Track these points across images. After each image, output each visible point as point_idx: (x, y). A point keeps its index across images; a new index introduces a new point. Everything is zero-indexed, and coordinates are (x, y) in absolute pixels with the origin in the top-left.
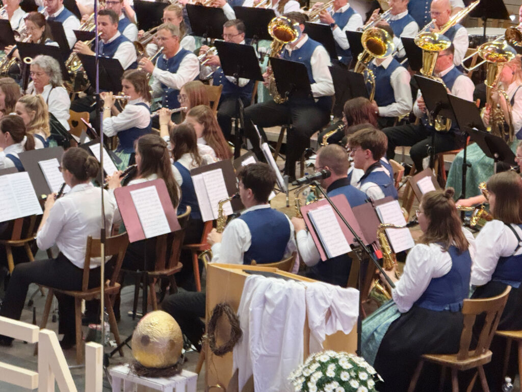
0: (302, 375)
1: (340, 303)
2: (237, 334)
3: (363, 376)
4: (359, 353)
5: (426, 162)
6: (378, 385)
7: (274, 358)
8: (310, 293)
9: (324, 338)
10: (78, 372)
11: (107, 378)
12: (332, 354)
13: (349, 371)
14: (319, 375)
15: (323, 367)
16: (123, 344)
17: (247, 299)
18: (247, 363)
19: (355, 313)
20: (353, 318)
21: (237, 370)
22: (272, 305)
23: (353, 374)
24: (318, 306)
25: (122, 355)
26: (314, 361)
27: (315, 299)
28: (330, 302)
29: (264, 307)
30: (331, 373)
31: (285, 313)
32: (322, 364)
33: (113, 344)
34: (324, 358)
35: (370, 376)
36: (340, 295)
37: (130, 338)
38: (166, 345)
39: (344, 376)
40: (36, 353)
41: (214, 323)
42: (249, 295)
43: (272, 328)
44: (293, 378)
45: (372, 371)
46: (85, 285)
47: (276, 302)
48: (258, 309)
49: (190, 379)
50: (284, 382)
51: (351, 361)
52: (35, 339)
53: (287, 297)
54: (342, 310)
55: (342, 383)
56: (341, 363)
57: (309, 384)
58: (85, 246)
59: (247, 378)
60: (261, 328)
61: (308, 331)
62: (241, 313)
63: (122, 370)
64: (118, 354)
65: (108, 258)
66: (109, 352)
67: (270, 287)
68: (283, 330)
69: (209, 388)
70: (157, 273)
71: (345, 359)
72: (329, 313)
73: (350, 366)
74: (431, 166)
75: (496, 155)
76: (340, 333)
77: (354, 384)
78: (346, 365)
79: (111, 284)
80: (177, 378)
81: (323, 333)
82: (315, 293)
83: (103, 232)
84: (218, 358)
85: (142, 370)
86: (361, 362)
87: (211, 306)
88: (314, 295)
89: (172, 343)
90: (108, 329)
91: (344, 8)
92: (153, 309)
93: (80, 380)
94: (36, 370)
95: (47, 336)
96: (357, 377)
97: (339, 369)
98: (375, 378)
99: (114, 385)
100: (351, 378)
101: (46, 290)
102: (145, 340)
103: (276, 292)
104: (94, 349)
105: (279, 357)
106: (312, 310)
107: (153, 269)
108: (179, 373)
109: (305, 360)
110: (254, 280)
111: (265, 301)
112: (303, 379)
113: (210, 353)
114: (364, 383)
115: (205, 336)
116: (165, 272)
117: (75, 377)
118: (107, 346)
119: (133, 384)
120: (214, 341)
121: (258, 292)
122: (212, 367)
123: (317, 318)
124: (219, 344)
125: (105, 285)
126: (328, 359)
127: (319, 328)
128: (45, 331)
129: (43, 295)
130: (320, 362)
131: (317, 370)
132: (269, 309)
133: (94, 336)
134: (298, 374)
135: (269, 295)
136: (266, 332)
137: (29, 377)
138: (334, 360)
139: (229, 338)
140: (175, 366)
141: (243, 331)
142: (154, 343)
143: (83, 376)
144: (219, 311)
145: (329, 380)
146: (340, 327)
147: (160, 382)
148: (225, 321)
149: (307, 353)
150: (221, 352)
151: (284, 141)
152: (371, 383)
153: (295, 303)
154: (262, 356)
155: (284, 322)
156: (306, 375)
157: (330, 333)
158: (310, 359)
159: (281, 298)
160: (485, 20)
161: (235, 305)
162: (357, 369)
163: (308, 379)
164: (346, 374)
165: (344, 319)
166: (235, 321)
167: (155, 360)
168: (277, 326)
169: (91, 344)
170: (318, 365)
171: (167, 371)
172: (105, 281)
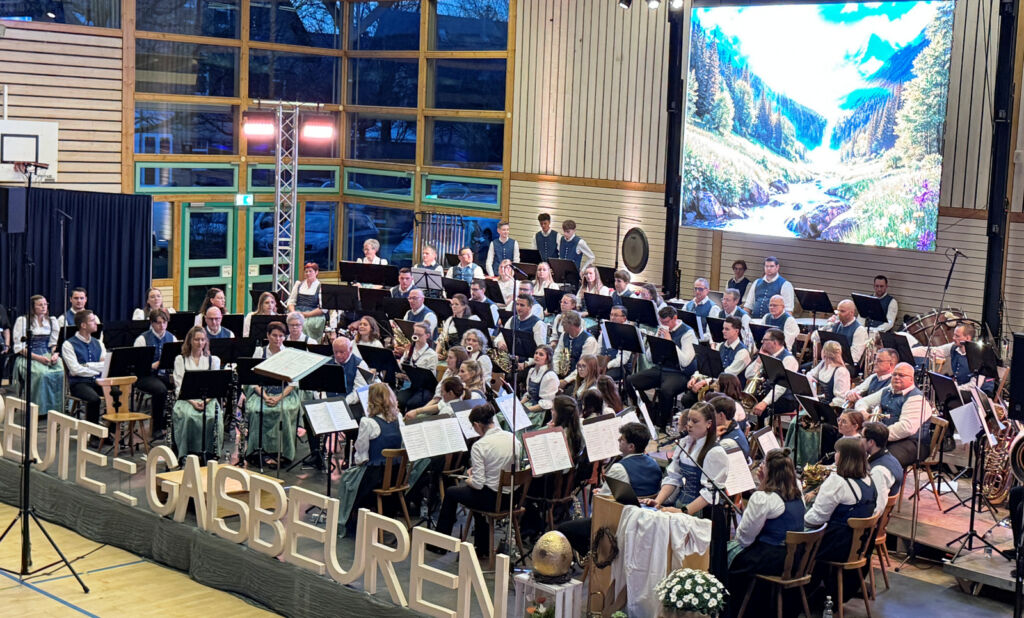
0: (665, 588)
1: (697, 530)
2: (615, 552)
3: (714, 590)
4: (711, 572)
5: (766, 421)
6: (725, 597)
7: (645, 571)
8: (673, 522)
9: (683, 558)
10: (490, 577)
11: (511, 582)
12: (689, 571)
13: (702, 585)
14: (679, 587)
15: (682, 581)
16: (526, 556)
17: (624, 524)
18: (623, 576)
19: (707, 538)
20: (706, 543)
21: (614, 581)
22: (643, 530)
23: (706, 588)
24: (679, 532)
25: (524, 564)
26: (675, 577)
27: (677, 527)
28: (689, 529)
29: (636, 532)
30: (688, 586)
31: (654, 536)
32: (681, 578)
33: (518, 555)
34: (683, 574)
35: (719, 591)
36: (697, 524)
37: (531, 552)
38: (558, 558)
39: (699, 589)
40: (458, 560)
41: (597, 542)
42: (625, 521)
43: (643, 548)
44: (658, 589)
45: (721, 586)
46: (498, 508)
47: (647, 527)
48: (632, 532)
49: (577, 586)
50: (651, 592)
51: (704, 578)
52: (457, 549)
53: (655, 524)
54: (698, 536)
55: (697, 595)
56: (696, 579)
57: (671, 595)
58: (498, 476)
59: (621, 588)
60: (634, 546)
61: (671, 551)
62: (619, 534)
63: (524, 576)
64: (521, 563)
65: (517, 487)
66: (514, 562)
67: (642, 515)
68: (651, 550)
69: (591, 594)
70: (554, 500)
71: (699, 576)
72: (688, 539)
73: (703, 581)
74: (770, 424)
75: (822, 418)
76: (696, 553)
77: (707, 596)
78: (700, 581)
79: (519, 508)
80: (567, 585)
81: (683, 554)
82: (677, 521)
83: (514, 467)
84: (600, 570)
85: (539, 577)
86: (712, 579)
87: (595, 529)
88: (676, 523)
89: (564, 556)
90: (514, 543)
91: (704, 302)
92: (551, 530)
93: (491, 583)
94: (457, 574)
95: (467, 547)
96: (708, 591)
97: (695, 584)
98: (723, 592)
99: (517, 588)
100: (704, 591)
101: (468, 511)
102: (543, 553)
103: (647, 519)
104: (503, 559)
105: (647, 571)
106: (675, 534)
107: (551, 498)
108: (568, 581)
109: (668, 574)
110: (630, 509)
111: (638, 526)
112: (666, 590)
113: (593, 565)
114: (714, 596)
115: (590, 552)
116: (561, 500)
117: (487, 580)
118: (512, 557)
119: (532, 588)
120: (596, 555)
121: (632, 520)
122: (594, 578)
123: (679, 542)
124: (601, 559)
125: (514, 508)
126: (686, 574)
127: (678, 549)
128: (465, 543)
129: (465, 514)
130: (679, 577)
131: (677, 583)
132: (641, 533)
133: (503, 549)
134: (662, 586)
135: (641, 521)
136: (637, 551)
137: (452, 579)
138: (691, 576)
139: (608, 555)
140: (565, 575)
141: (620, 549)
142: (551, 556)
143: (493, 580)
144: (601, 533)
145: (687, 593)
146: (696, 550)
147: (555, 588)
148: (606, 542)
149: (670, 570)
150: (601, 566)
151: (657, 400)
152: (720, 596)
153: (661, 529)
154: (634, 570)
155: (652, 545)
156: (668, 586)
157: (688, 554)
158: (672, 574)
159: (650, 524)
160: (814, 313)
161: (614, 529)
162: (709, 584)
163: (670, 590)
164: (700, 587)
165: (699, 542)
166: (614, 541)
167: (550, 570)
168: (647, 547)
169: (501, 555)
170: (678, 579)
171: (559, 580)
172: (514, 505)
